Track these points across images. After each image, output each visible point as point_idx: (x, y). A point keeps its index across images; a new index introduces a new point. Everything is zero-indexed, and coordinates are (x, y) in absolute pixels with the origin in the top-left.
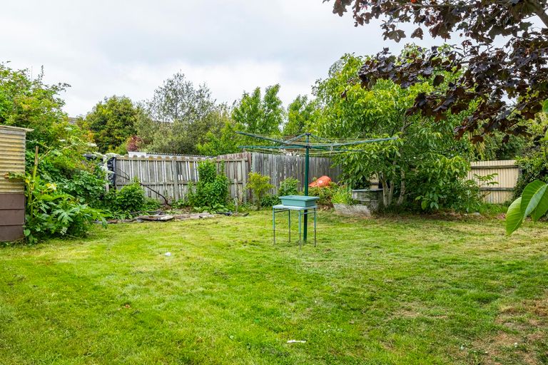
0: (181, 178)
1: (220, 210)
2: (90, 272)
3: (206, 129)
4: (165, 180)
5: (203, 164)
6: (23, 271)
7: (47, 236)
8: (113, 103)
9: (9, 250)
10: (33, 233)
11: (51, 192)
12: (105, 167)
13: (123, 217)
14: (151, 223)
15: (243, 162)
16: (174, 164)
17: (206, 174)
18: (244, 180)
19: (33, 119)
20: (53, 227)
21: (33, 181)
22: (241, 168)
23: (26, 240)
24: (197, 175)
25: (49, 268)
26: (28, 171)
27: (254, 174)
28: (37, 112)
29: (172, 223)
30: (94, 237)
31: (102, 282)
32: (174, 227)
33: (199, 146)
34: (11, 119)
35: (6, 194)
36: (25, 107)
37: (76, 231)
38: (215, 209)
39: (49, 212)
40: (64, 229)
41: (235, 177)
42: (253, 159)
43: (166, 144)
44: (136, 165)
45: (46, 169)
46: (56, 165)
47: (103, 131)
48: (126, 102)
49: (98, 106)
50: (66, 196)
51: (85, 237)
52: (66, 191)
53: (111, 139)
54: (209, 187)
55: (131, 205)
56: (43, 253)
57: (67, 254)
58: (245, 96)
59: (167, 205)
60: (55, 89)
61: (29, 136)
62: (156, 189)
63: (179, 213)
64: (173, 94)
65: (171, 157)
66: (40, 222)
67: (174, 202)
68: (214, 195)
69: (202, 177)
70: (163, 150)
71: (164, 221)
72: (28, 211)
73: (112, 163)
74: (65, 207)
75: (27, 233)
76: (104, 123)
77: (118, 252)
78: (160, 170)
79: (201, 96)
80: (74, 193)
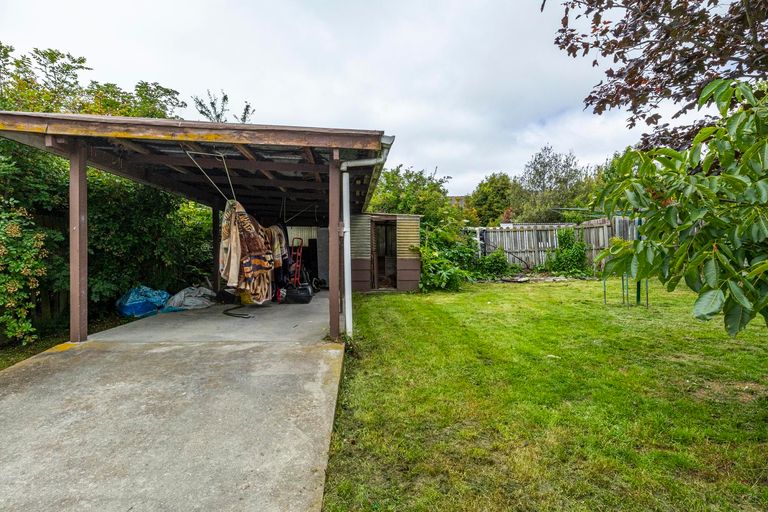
0: (541, 245)
1: (577, 275)
2: (450, 311)
3: (574, 197)
4: (527, 247)
5: (563, 232)
6: (415, 306)
7: (433, 288)
8: (492, 180)
9: (411, 296)
10: (425, 285)
11: (436, 258)
12: (477, 239)
13: (490, 278)
14: (509, 284)
15: (605, 228)
16: (535, 233)
17: (565, 241)
18: (607, 245)
19: (427, 206)
20: (437, 283)
21: (425, 251)
22: (603, 234)
23: (421, 291)
24: (556, 242)
25: (430, 306)
26: (422, 243)
27: (617, 238)
28: (430, 200)
29: (527, 285)
30: (463, 291)
31: (455, 316)
32: (527, 287)
33: (566, 214)
34: (413, 209)
35: (410, 259)
36: (421, 199)
37: (452, 286)
38: (572, 273)
39: (435, 272)
40: (444, 284)
41: (598, 243)
42: (617, 224)
43: (534, 214)
44: (502, 236)
45: (435, 242)
46: (442, 239)
47: (485, 206)
48: (504, 178)
49: (480, 185)
50: (446, 261)
51: (457, 291)
52: (447, 258)
53: (491, 213)
54: (567, 253)
55: (497, 269)
56: (428, 298)
57: (441, 300)
58: (616, 156)
59: (528, 269)
60: (442, 181)
61: (423, 220)
62: (519, 255)
63: (537, 276)
64: (540, 167)
65: (532, 227)
66: (430, 279)
67: (535, 267)
68: (571, 260)
69: (561, 243)
70: (532, 220)
71: (520, 282)
72: (422, 272)
73: (483, 236)
74: (445, 269)
75: (421, 286)
76: (486, 199)
77: (475, 301)
78: (522, 238)
79: (568, 165)
80: (451, 259)
